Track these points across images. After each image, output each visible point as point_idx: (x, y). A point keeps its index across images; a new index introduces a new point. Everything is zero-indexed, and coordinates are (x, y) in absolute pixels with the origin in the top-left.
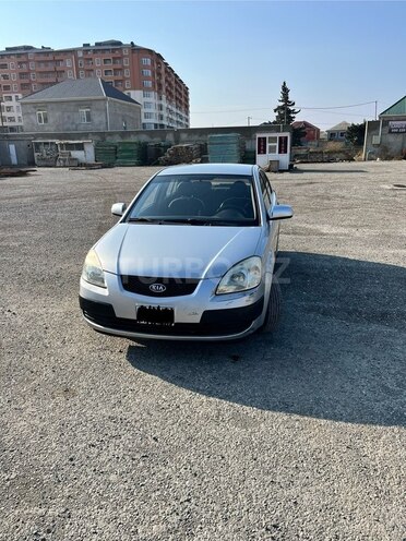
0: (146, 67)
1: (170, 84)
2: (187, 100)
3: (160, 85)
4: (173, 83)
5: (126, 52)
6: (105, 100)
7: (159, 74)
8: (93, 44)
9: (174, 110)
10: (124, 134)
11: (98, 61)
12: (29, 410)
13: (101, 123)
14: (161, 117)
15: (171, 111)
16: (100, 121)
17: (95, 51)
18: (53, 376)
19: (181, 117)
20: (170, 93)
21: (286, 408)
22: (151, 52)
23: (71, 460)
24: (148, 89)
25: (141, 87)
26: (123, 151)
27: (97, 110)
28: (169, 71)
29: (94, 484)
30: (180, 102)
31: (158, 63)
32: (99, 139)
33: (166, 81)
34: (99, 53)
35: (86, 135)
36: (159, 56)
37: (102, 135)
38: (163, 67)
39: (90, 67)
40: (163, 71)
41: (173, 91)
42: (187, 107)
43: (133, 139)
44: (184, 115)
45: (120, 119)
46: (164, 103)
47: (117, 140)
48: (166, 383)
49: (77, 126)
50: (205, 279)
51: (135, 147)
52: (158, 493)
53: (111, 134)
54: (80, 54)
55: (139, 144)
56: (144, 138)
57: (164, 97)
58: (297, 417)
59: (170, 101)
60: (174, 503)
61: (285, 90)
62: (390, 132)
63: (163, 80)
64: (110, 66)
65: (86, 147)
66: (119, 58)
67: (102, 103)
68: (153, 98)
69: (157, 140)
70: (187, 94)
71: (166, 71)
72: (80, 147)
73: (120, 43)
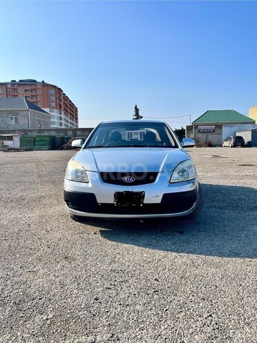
0: (52, 95)
1: (66, 106)
2: (77, 115)
3: (60, 106)
4: (68, 105)
5: (39, 86)
6: (28, 110)
7: (60, 100)
8: (17, 81)
9: (69, 120)
10: (40, 131)
11: (21, 90)
12: (41, 271)
13: (25, 124)
14: (61, 124)
15: (67, 121)
16: (24, 122)
17: (19, 85)
18: (50, 250)
19: (73, 124)
20: (67, 111)
21: (237, 255)
22: (55, 87)
23: (96, 299)
24: (53, 108)
25: (49, 106)
26: (39, 141)
27: (22, 116)
28: (66, 98)
29: (126, 314)
30: (73, 116)
31: (59, 93)
32: (23, 133)
33: (64, 103)
34: (22, 86)
35: (14, 131)
36: (60, 89)
37: (25, 131)
38: (62, 96)
39: (16, 94)
40: (62, 98)
41: (68, 110)
42: (77, 119)
43: (46, 134)
44: (75, 123)
45: (37, 122)
46: (63, 116)
47: (35, 134)
48: (142, 248)
49: (8, 126)
50: (162, 172)
51: (47, 139)
52: (183, 314)
53: (31, 131)
54: (9, 86)
55: (50, 137)
56: (53, 134)
57: (63, 112)
58: (249, 259)
59: (67, 115)
60: (199, 319)
61: (137, 110)
62: (199, 132)
63: (62, 103)
64: (29, 94)
65: (14, 138)
66: (35, 89)
67: (26, 112)
68: (55, 113)
69: (62, 135)
70: (77, 111)
71: (64, 98)
72: (10, 138)
73: (35, 81)
